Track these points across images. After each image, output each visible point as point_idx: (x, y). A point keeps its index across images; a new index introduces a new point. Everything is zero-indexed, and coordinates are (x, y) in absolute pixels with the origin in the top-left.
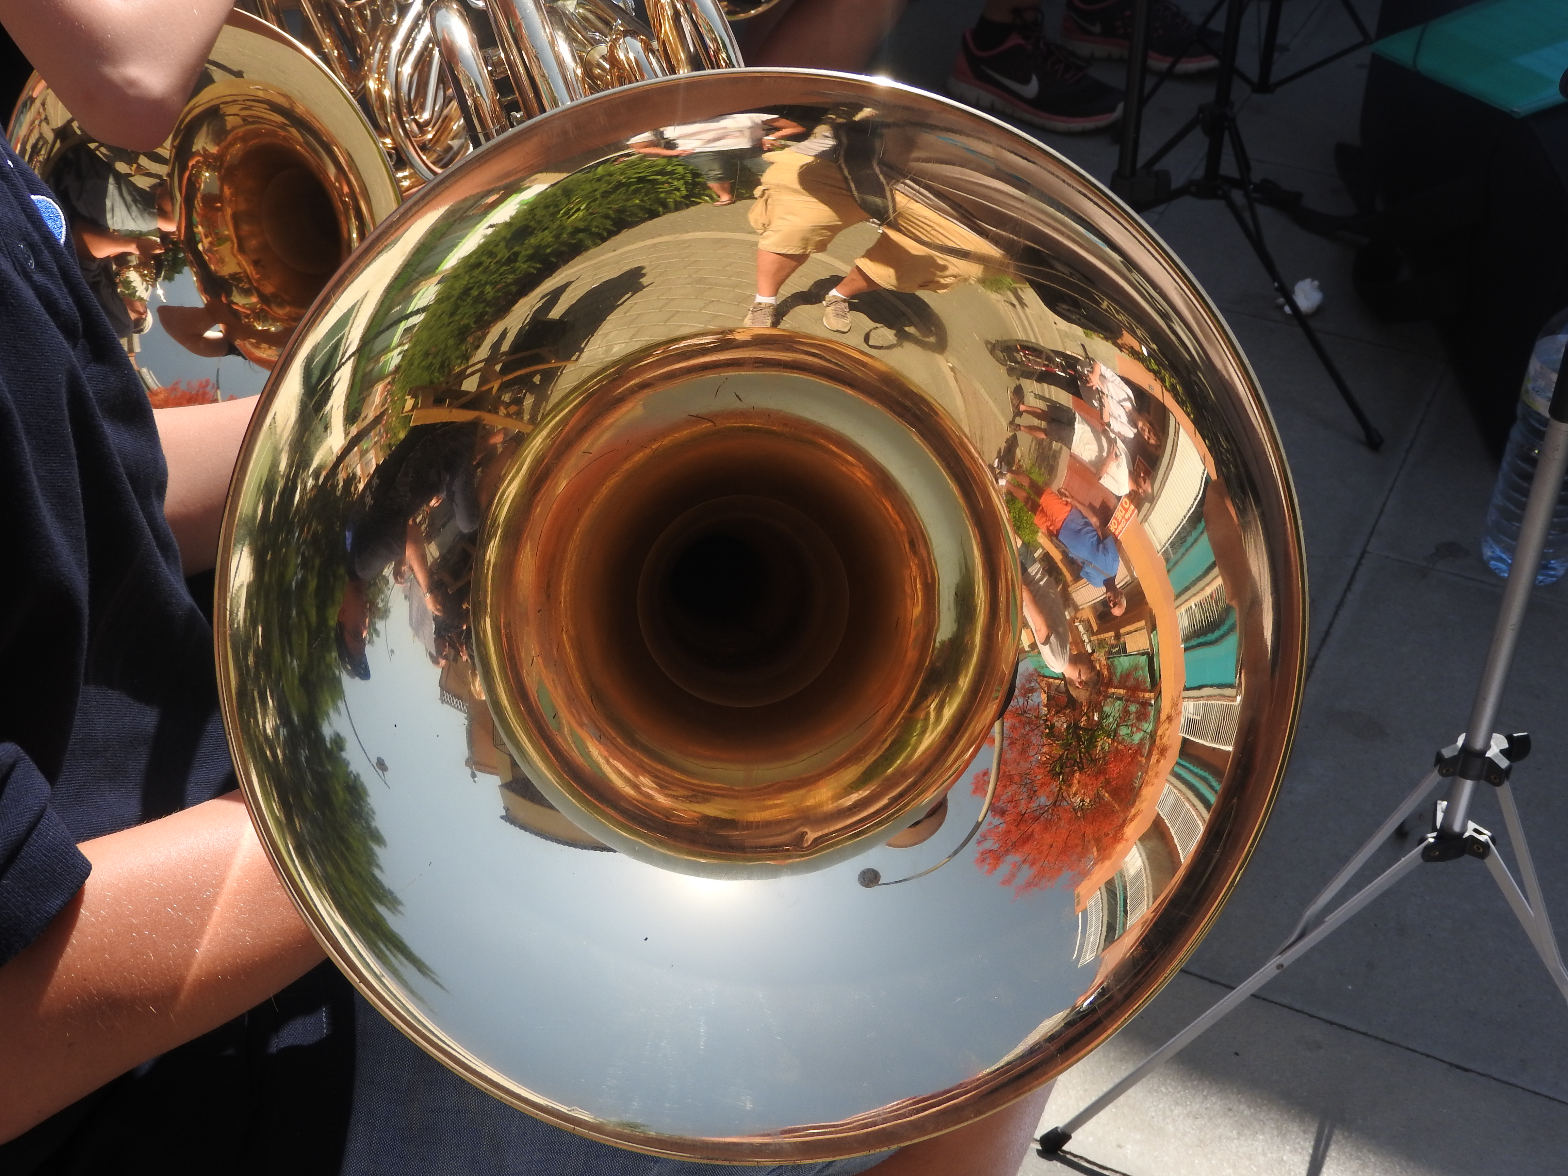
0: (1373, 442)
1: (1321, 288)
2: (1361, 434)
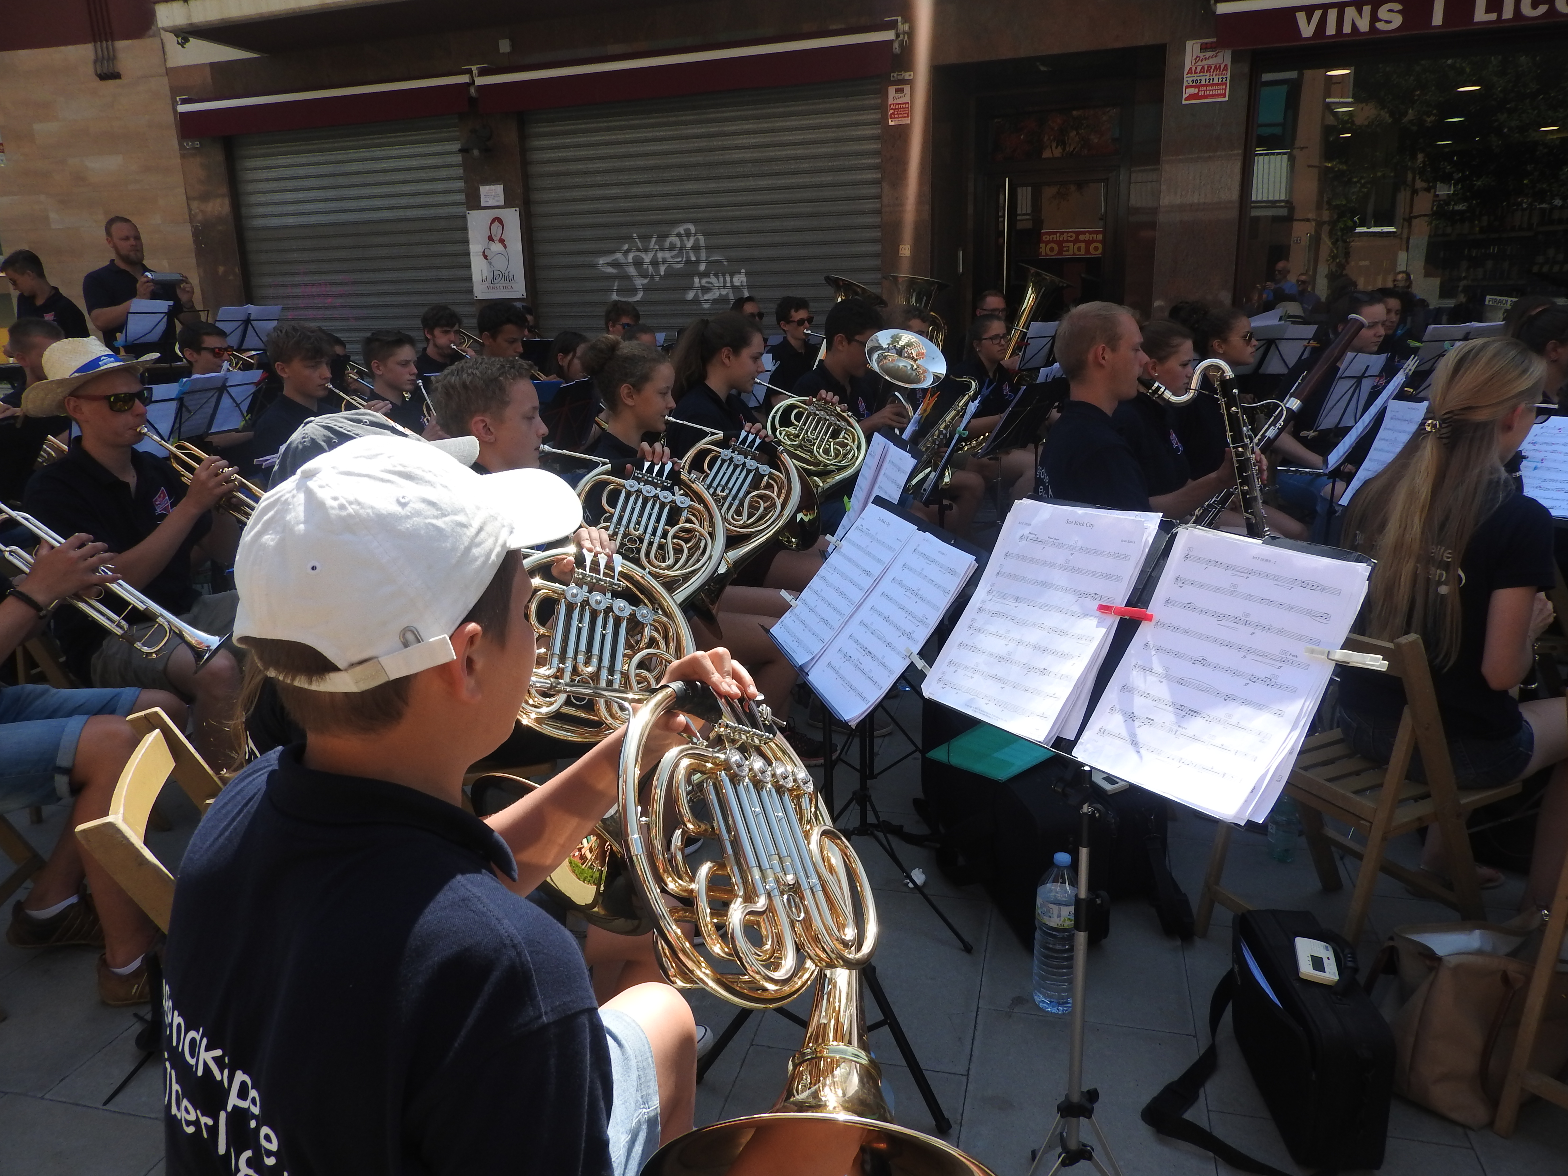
0: (968, 949)
1: (923, 872)
2: (961, 946)
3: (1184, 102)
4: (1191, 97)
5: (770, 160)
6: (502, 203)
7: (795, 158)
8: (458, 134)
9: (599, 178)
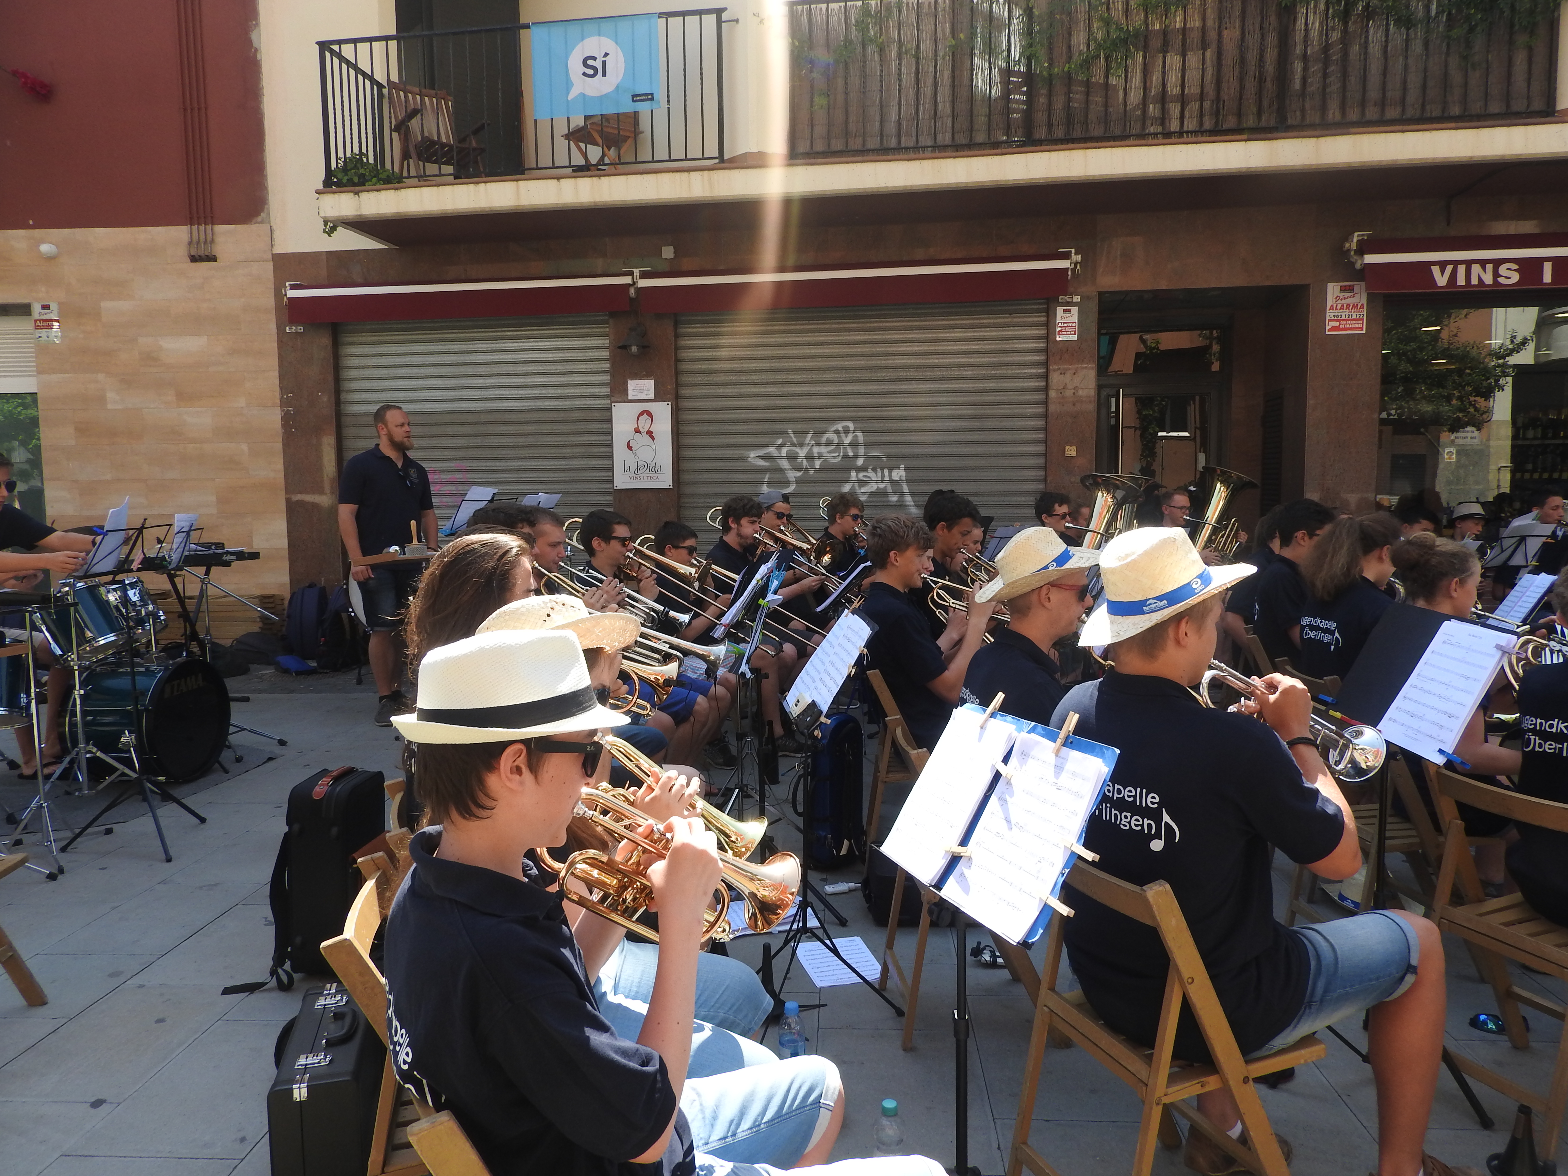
3: (1327, 333)
4: (1332, 329)
5: (933, 367)
6: (652, 396)
7: (960, 366)
8: (607, 330)
9: (754, 377)
